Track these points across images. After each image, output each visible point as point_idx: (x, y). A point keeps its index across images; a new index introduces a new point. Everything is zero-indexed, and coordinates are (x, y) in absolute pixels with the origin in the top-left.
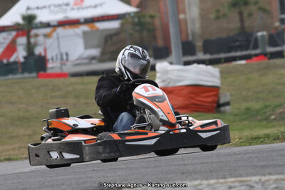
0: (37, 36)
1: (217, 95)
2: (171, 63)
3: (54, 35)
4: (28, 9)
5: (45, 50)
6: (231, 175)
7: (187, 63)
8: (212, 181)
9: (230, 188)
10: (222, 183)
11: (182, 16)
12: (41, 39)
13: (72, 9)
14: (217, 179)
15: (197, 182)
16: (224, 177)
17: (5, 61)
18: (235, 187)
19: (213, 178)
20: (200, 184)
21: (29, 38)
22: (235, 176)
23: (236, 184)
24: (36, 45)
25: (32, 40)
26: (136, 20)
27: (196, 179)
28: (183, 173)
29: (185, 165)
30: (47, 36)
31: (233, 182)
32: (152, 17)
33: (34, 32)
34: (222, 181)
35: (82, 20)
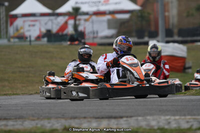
0: (80, 20)
1: (184, 62)
2: (158, 41)
3: (91, 20)
4: (77, 3)
5: (85, 28)
6: (189, 114)
7: (168, 42)
8: (177, 117)
9: (188, 122)
10: (183, 119)
11: (167, 14)
12: (82, 22)
13: (102, 5)
14: (180, 115)
15: (168, 117)
16: (185, 115)
17: (60, 33)
18: (191, 122)
19: (177, 115)
20: (170, 119)
21: (75, 20)
22: (191, 115)
23: (192, 120)
24: (79, 25)
25: (77, 22)
26: (139, 14)
27: (167, 115)
28: (160, 111)
29: (162, 106)
30: (86, 20)
31: (190, 119)
32: (149, 14)
33: (79, 17)
34: (183, 117)
35: (107, 12)
